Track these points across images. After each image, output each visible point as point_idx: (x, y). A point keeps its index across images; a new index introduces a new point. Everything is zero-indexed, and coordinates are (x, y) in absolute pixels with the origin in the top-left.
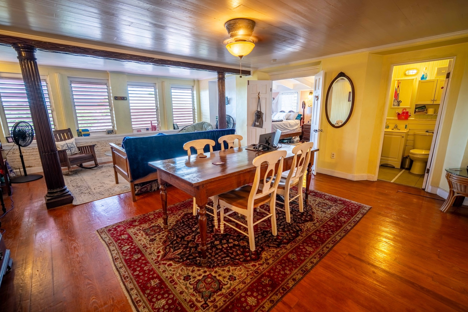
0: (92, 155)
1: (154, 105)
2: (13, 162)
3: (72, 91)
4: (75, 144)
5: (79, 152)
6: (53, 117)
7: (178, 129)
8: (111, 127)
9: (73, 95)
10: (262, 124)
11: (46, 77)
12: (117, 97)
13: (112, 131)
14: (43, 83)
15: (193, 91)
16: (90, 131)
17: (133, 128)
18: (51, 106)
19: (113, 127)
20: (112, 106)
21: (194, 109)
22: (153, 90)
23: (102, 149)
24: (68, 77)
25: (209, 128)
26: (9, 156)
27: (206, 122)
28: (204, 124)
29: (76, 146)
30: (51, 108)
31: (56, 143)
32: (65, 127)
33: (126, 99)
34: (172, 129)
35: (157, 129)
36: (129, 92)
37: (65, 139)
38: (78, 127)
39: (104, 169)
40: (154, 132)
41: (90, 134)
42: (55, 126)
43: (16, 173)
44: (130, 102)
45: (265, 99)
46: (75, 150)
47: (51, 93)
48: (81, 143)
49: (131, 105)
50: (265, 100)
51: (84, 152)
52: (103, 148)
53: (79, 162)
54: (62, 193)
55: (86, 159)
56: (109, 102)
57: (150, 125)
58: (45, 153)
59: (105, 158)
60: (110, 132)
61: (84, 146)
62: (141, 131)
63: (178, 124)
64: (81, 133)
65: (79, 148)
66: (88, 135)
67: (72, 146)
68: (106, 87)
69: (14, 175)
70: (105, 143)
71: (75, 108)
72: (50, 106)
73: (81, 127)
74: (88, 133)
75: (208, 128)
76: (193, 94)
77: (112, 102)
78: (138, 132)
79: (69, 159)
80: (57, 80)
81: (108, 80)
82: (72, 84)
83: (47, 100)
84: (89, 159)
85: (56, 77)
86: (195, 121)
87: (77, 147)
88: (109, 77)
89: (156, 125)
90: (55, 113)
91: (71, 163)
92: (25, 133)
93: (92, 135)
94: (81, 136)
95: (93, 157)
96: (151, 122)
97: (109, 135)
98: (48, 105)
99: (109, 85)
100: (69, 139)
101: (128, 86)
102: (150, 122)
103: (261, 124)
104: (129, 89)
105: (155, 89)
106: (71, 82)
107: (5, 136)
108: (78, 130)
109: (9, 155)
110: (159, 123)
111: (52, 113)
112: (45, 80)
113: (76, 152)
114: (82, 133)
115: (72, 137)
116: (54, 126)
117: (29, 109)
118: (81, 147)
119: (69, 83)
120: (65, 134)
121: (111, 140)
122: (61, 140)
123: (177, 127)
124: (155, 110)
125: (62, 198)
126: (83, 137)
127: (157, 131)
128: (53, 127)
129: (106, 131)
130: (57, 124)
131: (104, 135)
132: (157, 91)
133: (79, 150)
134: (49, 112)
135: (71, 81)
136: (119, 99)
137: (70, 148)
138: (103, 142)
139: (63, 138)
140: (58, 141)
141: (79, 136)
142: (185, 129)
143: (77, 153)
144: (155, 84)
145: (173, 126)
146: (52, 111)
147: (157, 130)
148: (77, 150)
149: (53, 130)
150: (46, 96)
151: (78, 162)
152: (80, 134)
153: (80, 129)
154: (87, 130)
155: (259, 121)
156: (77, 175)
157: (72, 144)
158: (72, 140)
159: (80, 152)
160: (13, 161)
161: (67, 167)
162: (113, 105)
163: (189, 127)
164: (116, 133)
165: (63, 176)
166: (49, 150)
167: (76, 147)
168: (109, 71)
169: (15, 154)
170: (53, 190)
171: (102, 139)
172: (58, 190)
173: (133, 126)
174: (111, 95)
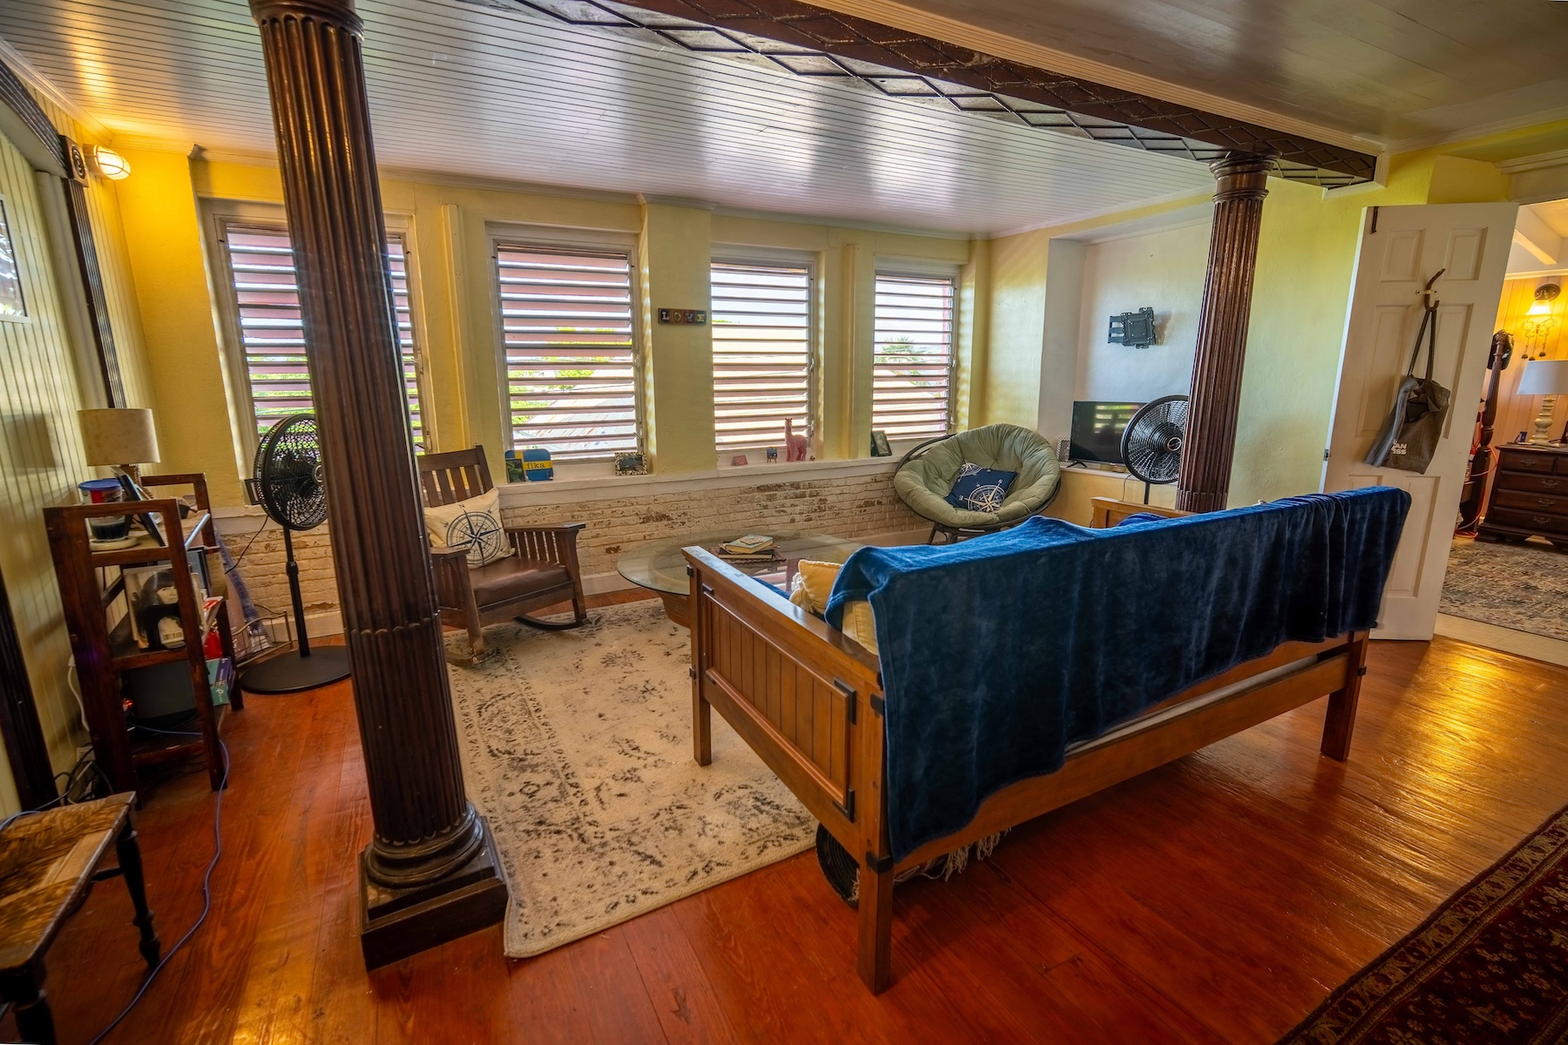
0: (567, 572)
1: (803, 347)
2: (265, 585)
3: (499, 284)
4: (496, 515)
5: (513, 550)
6: (420, 397)
7: (890, 454)
8: (633, 443)
9: (500, 301)
10: (1426, 454)
11: (406, 223)
12: (668, 311)
13: (639, 458)
14: (395, 251)
15: (957, 287)
16: (553, 458)
17: (718, 448)
18: (416, 349)
19: (643, 442)
20: (644, 350)
21: (954, 369)
22: (802, 281)
23: (597, 536)
24: (488, 224)
25: (1039, 454)
26: (251, 562)
27: (1021, 430)
28: (1009, 434)
29: (500, 525)
30: (416, 357)
31: (428, 511)
32: (463, 443)
33: (703, 323)
34: (864, 456)
35: (809, 453)
36: (715, 291)
37: (462, 496)
38: (512, 442)
39: (612, 641)
40: (795, 464)
41: (555, 469)
42: (426, 433)
43: (270, 633)
44: (716, 333)
45: (1463, 310)
46: (498, 546)
47: (420, 293)
48: (518, 512)
49: (716, 347)
50: (1461, 318)
51: (534, 556)
52: (599, 531)
53: (515, 605)
54: (450, 866)
55: (541, 594)
56: (632, 335)
57: (782, 435)
58: (375, 628)
59: (606, 574)
60: (629, 464)
61: (534, 529)
62: (746, 463)
63: (888, 430)
64: (518, 464)
65: (511, 534)
66: (547, 475)
67: (488, 525)
68: (627, 269)
69: (266, 646)
70: (609, 511)
71: (504, 360)
72: (411, 351)
73: (523, 440)
74: (546, 465)
75: (1031, 455)
76: (957, 300)
77: (648, 332)
78: (734, 464)
79: (476, 592)
80: (447, 236)
81: (637, 236)
82: (500, 255)
83: (404, 323)
84: (553, 590)
85: (445, 218)
86: (956, 420)
87: (506, 531)
88: (642, 221)
89: (804, 433)
90: (429, 378)
91: (482, 611)
92: (311, 468)
93: (562, 477)
94: (522, 478)
95: (566, 585)
96: (789, 421)
97: (624, 477)
98: (405, 346)
99: (638, 259)
100: (475, 492)
101: (713, 265)
102: (782, 423)
103: (1420, 454)
104: (715, 277)
105: (813, 280)
106: (499, 246)
107: (242, 477)
108: (510, 454)
109: (252, 557)
110: (817, 426)
111: (418, 381)
112: (400, 238)
113: (500, 554)
114: (526, 466)
115: (488, 486)
116: (424, 435)
117: (304, 359)
118: (521, 532)
119: (490, 251)
120: (462, 469)
121: (633, 500)
122: (448, 499)
123: (885, 447)
124: (804, 373)
125: (449, 899)
126: (529, 484)
127: (807, 463)
128: (418, 438)
129: (612, 460)
130: (434, 426)
131: (607, 476)
132: (822, 285)
133: (513, 544)
134: (410, 373)
135: (497, 242)
136: (676, 322)
137: (477, 537)
138: (601, 505)
139: (453, 488)
140: (434, 503)
141: (511, 480)
142: (919, 456)
143: (503, 559)
144: (816, 254)
145: (870, 440)
146: (419, 372)
147: (808, 456)
148: (504, 541)
149: (420, 452)
150: (402, 305)
151: (510, 607)
152: (516, 470)
153: (517, 448)
154: (545, 455)
155: (1410, 435)
156: (502, 671)
157: (487, 516)
158: (487, 502)
159: (515, 555)
160: (266, 579)
161: (465, 631)
162: (649, 344)
163: (937, 447)
164: (650, 470)
165: (449, 666)
166: (396, 605)
167: (502, 530)
168: (646, 195)
169: (273, 551)
170: (407, 845)
171: (600, 495)
172: (434, 845)
173: (718, 439)
174: (647, 301)
